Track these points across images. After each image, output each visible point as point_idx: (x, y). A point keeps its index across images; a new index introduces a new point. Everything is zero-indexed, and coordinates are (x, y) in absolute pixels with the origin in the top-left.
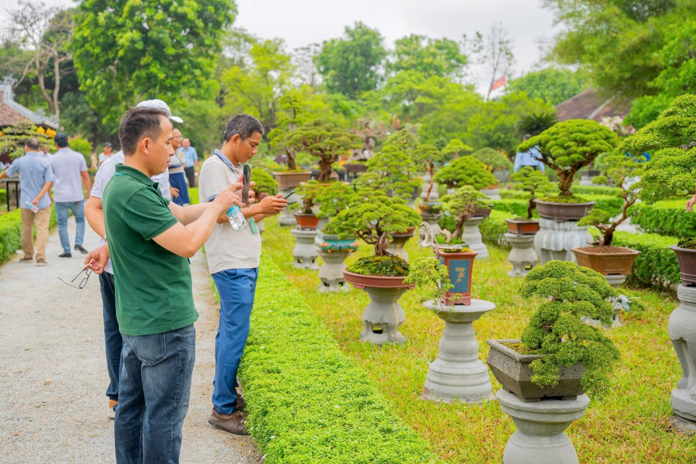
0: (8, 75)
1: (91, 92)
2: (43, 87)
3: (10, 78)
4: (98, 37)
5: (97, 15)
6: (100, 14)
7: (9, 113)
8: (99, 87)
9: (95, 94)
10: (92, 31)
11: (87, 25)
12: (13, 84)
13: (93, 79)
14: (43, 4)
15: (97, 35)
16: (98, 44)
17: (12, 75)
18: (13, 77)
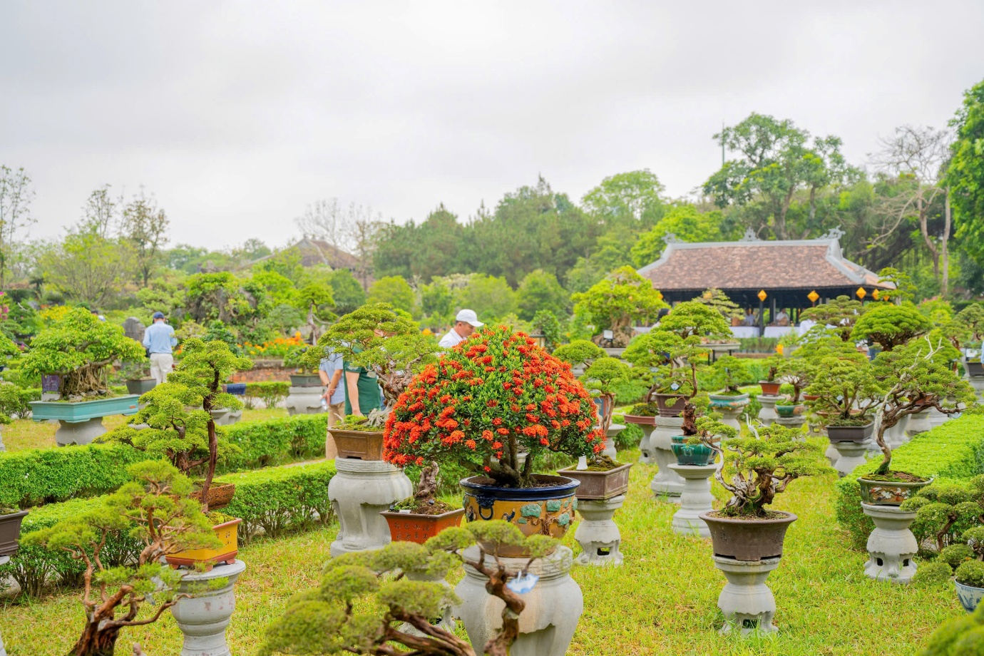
0: (835, 227)
1: (967, 239)
2: (925, 233)
3: (837, 230)
4: (975, 170)
5: (973, 142)
6: (978, 141)
7: (829, 272)
8: (977, 233)
9: (971, 241)
10: (968, 163)
11: (963, 155)
12: (840, 237)
13: (970, 223)
14: (931, 129)
15: (975, 167)
16: (975, 178)
17: (839, 226)
18: (841, 229)
